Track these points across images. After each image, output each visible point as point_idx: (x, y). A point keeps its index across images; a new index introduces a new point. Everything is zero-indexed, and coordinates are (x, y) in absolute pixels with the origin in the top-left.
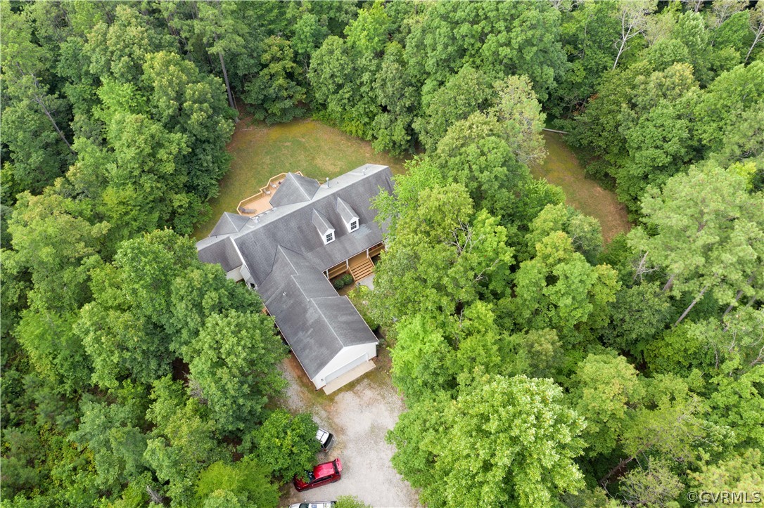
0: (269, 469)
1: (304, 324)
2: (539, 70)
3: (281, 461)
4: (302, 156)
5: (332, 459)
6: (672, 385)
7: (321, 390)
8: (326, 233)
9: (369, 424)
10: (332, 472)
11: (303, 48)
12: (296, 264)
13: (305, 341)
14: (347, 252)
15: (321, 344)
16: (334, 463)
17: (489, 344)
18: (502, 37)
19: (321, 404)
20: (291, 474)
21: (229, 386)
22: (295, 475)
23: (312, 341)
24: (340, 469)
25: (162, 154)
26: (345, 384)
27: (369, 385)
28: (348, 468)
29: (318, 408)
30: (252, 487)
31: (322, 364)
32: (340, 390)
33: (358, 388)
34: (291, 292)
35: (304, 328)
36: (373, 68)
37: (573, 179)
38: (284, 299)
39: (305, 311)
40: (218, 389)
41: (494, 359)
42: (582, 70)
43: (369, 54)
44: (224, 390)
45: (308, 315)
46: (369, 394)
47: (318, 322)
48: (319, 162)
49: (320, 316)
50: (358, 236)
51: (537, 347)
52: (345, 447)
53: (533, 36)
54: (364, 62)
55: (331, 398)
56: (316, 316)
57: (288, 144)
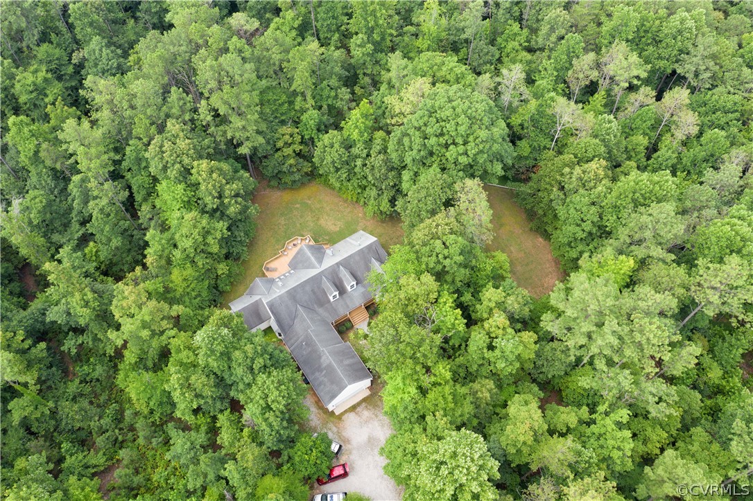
0: (301, 476)
1: (320, 366)
2: (490, 166)
3: (309, 470)
4: (309, 217)
5: (342, 462)
6: (568, 418)
7: (333, 412)
8: (333, 295)
9: (367, 437)
10: (342, 472)
11: (309, 134)
12: (312, 319)
13: (321, 379)
14: (348, 307)
15: (332, 383)
16: (344, 466)
17: (447, 395)
18: (461, 149)
19: (333, 422)
20: (316, 477)
21: (274, 423)
22: (319, 477)
23: (326, 380)
24: (348, 470)
25: (210, 240)
26: (349, 407)
27: (366, 407)
28: (353, 468)
29: (330, 425)
30: (292, 489)
31: (333, 397)
32: (346, 411)
33: (358, 409)
34: (309, 342)
35: (319, 369)
36: (364, 155)
37: (521, 231)
38: (304, 347)
39: (320, 357)
40: (266, 425)
41: (450, 405)
42: (528, 147)
43: (360, 145)
44: (270, 426)
45: (322, 360)
46: (366, 414)
47: (330, 366)
48: (322, 222)
49: (331, 362)
50: (356, 294)
51: (479, 394)
52: (350, 453)
53: (484, 147)
54: (357, 151)
55: (340, 417)
56: (328, 362)
57: (298, 206)
